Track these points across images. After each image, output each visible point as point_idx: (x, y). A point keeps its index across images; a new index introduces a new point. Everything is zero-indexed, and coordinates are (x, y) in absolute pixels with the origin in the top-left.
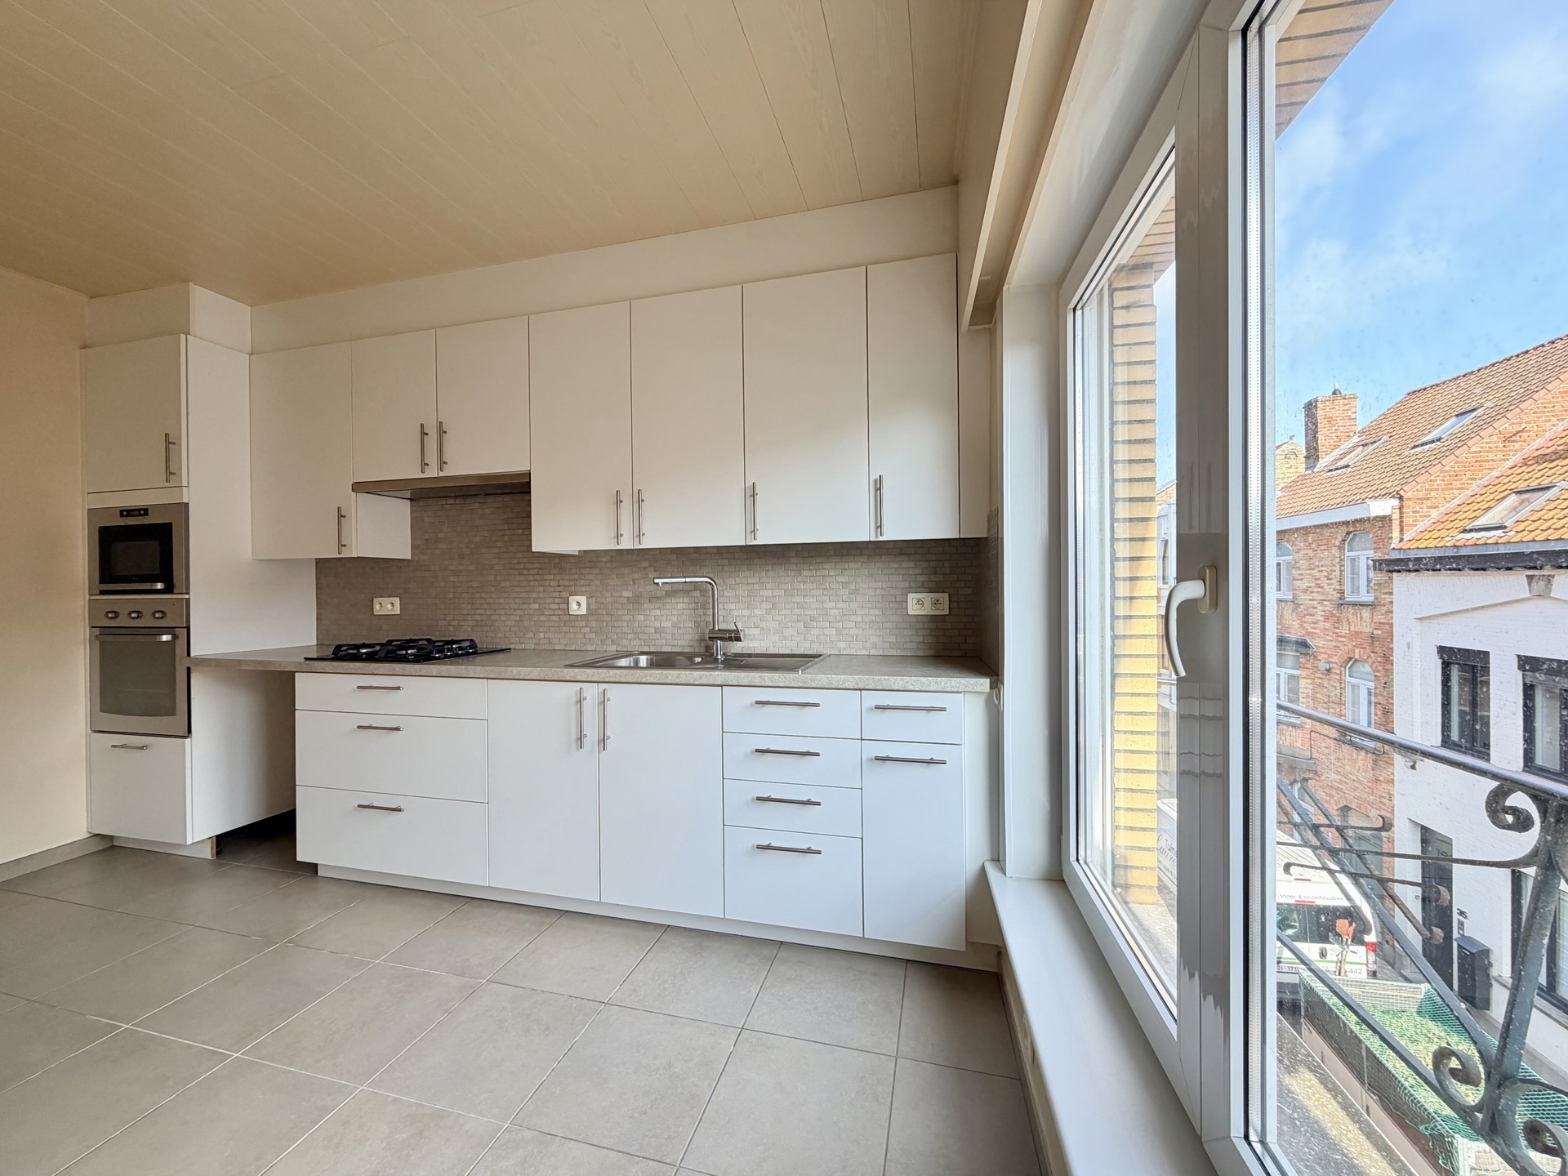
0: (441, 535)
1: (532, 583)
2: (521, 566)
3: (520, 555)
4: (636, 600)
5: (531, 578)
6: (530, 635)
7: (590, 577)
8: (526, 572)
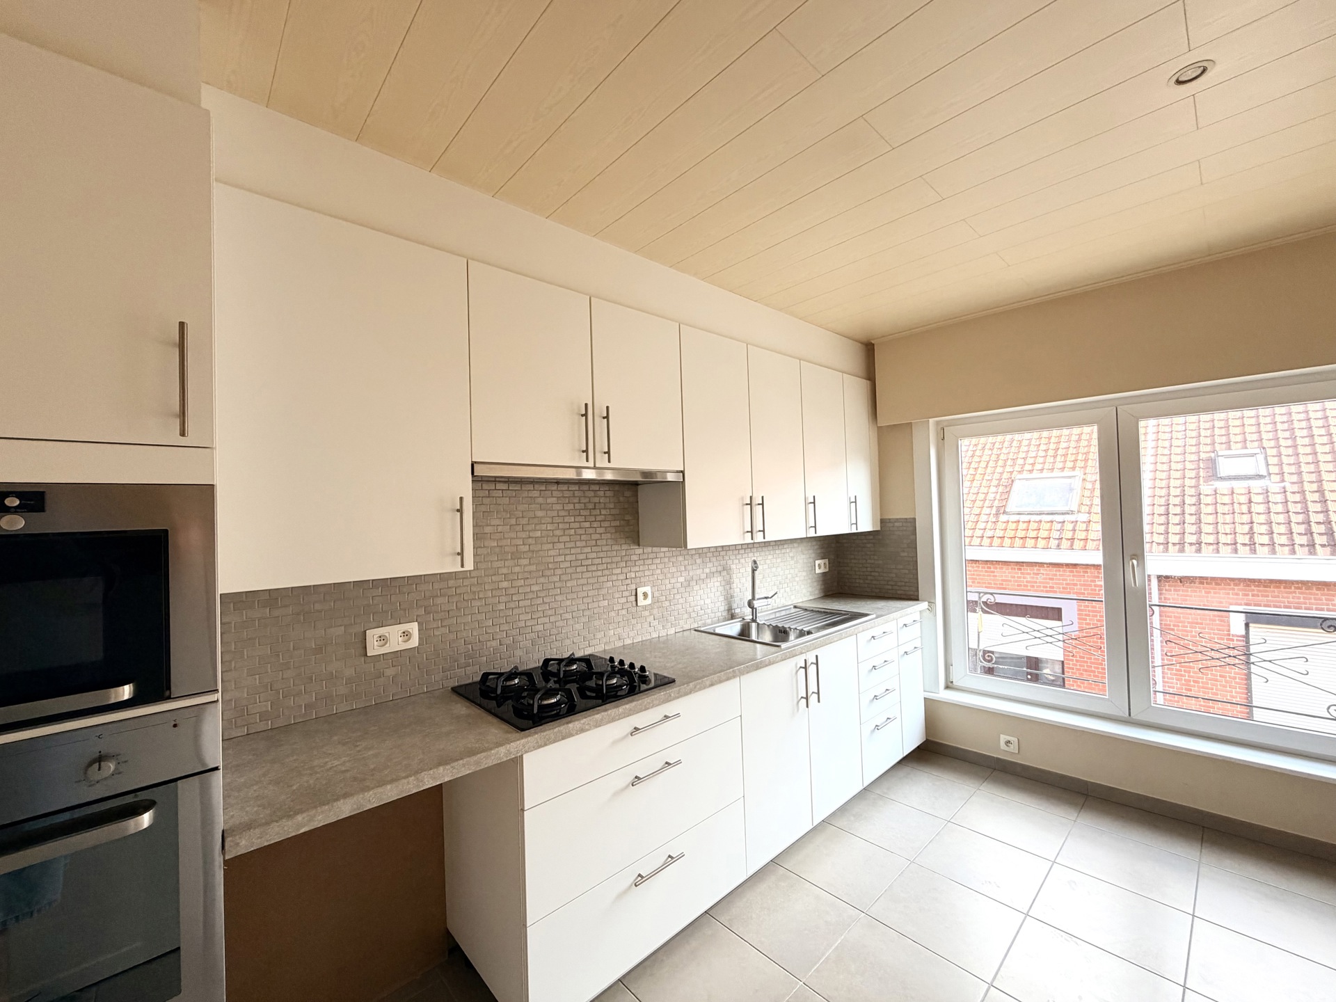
0: (488, 530)
1: (601, 579)
2: (589, 562)
3: (588, 550)
4: (688, 584)
5: (600, 573)
6: (600, 635)
7: (654, 567)
8: (594, 568)
